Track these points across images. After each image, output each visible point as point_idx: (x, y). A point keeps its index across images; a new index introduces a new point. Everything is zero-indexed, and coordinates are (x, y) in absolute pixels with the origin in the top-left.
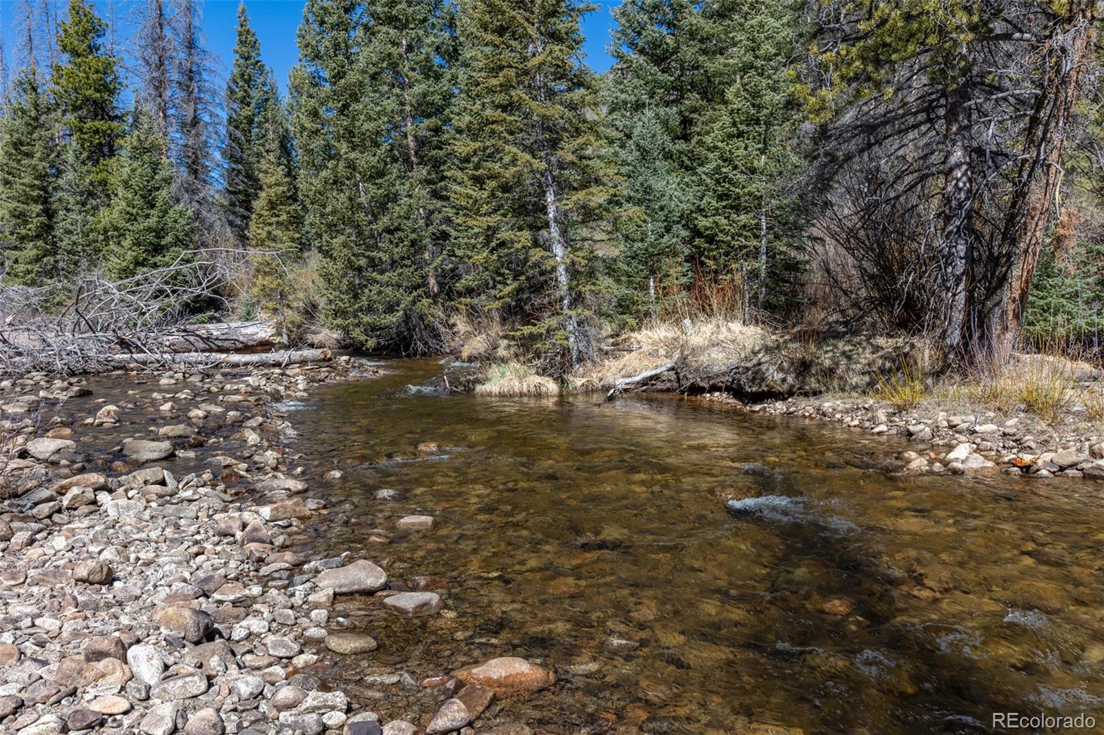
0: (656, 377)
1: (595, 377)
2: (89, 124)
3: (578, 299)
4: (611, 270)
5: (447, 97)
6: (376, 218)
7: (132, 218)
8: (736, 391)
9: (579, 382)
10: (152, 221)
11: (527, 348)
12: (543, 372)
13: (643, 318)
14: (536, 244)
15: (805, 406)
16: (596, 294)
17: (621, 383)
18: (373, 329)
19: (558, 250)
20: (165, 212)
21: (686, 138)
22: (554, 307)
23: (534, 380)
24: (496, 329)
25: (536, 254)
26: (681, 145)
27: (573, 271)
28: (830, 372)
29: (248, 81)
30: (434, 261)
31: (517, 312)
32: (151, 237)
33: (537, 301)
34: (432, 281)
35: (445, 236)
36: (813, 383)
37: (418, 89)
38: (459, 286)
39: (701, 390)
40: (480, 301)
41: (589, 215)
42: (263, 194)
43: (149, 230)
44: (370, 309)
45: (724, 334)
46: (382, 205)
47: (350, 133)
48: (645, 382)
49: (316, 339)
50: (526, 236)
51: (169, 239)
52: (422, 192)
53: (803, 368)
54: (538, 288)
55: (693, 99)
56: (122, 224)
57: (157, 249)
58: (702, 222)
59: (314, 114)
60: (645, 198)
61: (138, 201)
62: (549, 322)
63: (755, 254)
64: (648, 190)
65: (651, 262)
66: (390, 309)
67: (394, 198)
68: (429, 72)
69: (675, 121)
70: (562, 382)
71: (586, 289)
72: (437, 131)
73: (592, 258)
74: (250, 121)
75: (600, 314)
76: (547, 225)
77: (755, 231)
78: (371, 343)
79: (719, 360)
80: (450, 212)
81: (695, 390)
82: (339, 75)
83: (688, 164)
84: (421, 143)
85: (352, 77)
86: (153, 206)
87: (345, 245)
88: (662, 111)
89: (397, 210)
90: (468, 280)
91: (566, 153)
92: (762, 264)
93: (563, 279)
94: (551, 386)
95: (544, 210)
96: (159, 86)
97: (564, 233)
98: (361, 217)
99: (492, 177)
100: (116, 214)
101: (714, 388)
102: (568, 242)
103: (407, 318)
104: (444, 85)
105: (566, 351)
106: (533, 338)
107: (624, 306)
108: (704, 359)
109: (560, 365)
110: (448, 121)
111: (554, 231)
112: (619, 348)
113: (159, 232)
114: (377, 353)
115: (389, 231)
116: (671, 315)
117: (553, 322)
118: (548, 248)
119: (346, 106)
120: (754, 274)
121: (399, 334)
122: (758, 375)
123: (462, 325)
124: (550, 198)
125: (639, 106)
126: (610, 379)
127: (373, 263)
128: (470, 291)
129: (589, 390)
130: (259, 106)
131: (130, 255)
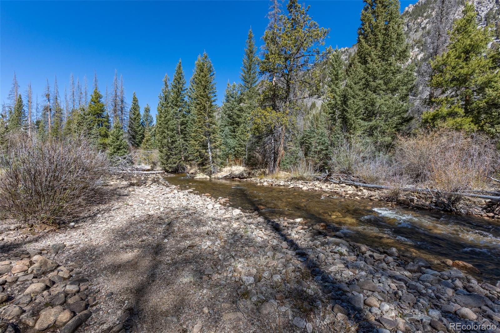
0: (227, 176)
1: (216, 176)
2: (97, 119)
3: (213, 162)
4: (219, 157)
5: (187, 121)
6: (172, 145)
7: (114, 142)
8: (239, 178)
9: (213, 177)
10: (118, 143)
11: (203, 171)
12: (207, 175)
13: (225, 166)
14: (206, 152)
15: (249, 179)
16: (217, 161)
17: (221, 177)
18: (170, 167)
19: (210, 153)
20: (121, 141)
21: (234, 132)
22: (209, 163)
23: (205, 176)
24: (197, 168)
25: (206, 154)
26: (233, 134)
27: (212, 157)
28: (253, 174)
29: (135, 109)
30: (184, 154)
31: (202, 164)
32: (118, 147)
33: (206, 162)
34: (183, 158)
35: (186, 149)
36: (251, 176)
37: (181, 120)
38: (189, 159)
39: (234, 178)
40: (193, 162)
41: (215, 148)
42: (145, 138)
43: (118, 145)
44: (170, 163)
45: (238, 168)
46: (173, 142)
47: (167, 128)
48: (225, 177)
49: (156, 169)
50: (204, 151)
51: (122, 147)
52: (182, 140)
53: (249, 174)
54: (206, 160)
55: (235, 125)
56: (111, 143)
57: (118, 149)
58: (236, 149)
59: (160, 124)
60: (226, 144)
61: (115, 139)
62: (208, 166)
63: (245, 155)
64: (227, 142)
65: (227, 155)
66: (175, 163)
67: (176, 141)
68: (184, 116)
69: (232, 129)
70: (210, 177)
71: (215, 160)
72: (185, 128)
73: (216, 154)
74: (135, 119)
75: (217, 165)
76: (208, 149)
77: (245, 151)
78: (170, 170)
79: (237, 173)
80: (187, 144)
81: (233, 178)
82: (166, 117)
83: (235, 137)
84: (181, 130)
85: (168, 117)
86: (118, 140)
87: (166, 150)
88: (230, 127)
89: (177, 144)
90: (191, 158)
91: (212, 137)
92: (246, 157)
93: (211, 158)
94: (208, 177)
95: (208, 146)
96: (115, 111)
97: (211, 150)
98: (170, 145)
99: (198, 140)
100: (109, 141)
101: (236, 177)
102: (212, 152)
103: (178, 166)
104: (187, 119)
105: (211, 171)
106: (206, 169)
107: (222, 163)
108: (235, 172)
109: (210, 174)
110: (187, 126)
111: (209, 150)
112: (221, 171)
113: (120, 145)
114: (171, 172)
115: (175, 147)
116: (231, 165)
117: (209, 166)
118: (208, 153)
119: (167, 123)
120: (245, 158)
121: (176, 168)
122: (243, 175)
123: (189, 167)
124: (209, 144)
125: (226, 126)
126: (219, 176)
127: (171, 154)
128: (191, 160)
129: (215, 178)
130: (137, 115)
131: (113, 150)
